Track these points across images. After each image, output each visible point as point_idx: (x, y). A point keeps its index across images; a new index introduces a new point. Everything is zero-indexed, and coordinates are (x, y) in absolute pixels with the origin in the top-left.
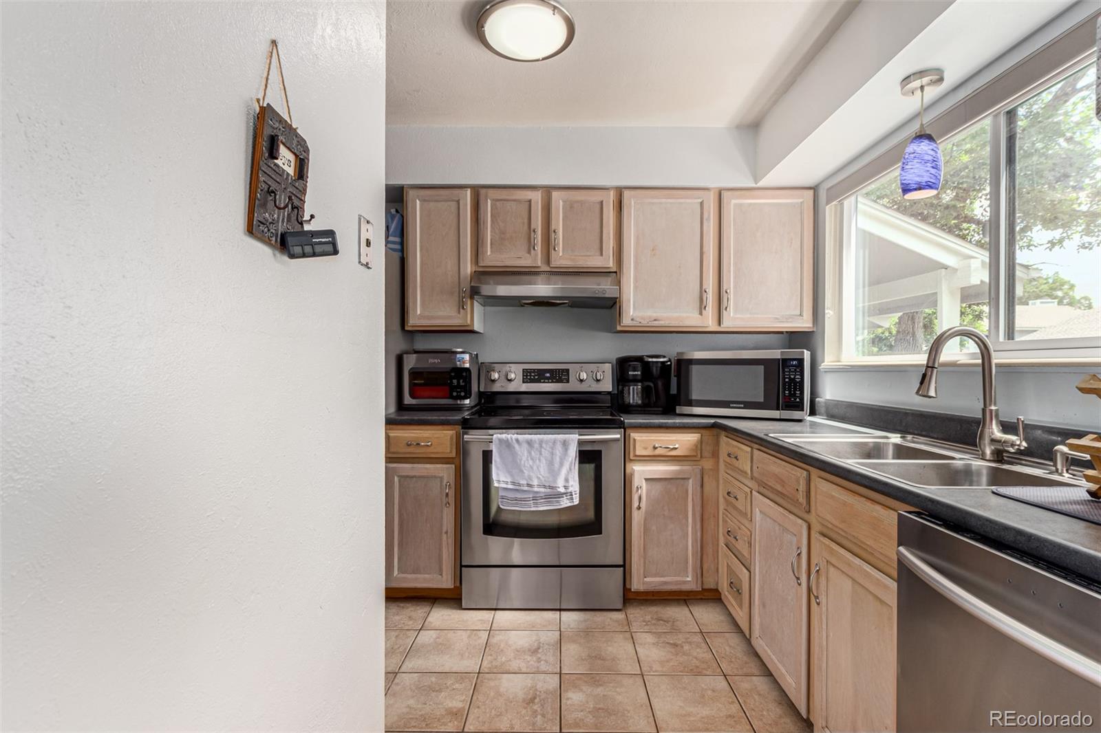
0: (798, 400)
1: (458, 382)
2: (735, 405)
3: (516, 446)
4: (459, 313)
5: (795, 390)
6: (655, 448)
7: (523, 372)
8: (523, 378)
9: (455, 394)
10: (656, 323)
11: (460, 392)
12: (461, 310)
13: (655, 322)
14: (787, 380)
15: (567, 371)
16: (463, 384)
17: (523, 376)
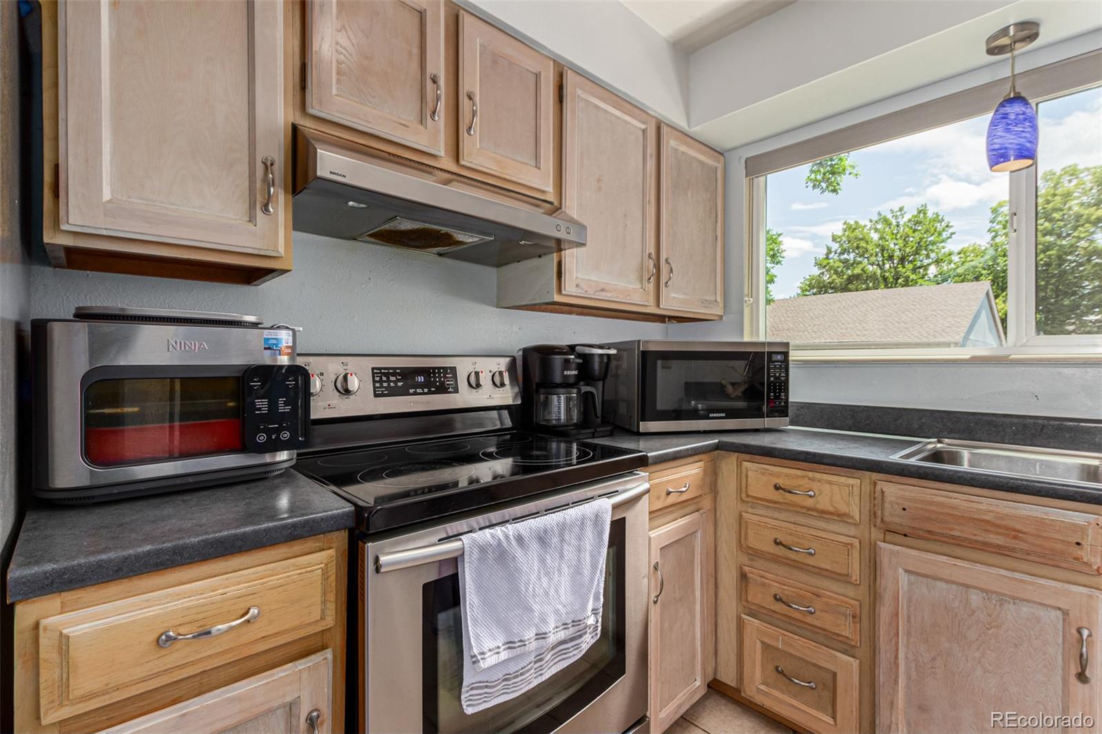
0: (783, 404)
1: (273, 405)
2: (715, 415)
3: (518, 552)
4: (252, 219)
5: (780, 392)
6: (669, 493)
7: (373, 374)
8: (375, 387)
9: (262, 438)
10: (603, 295)
11: (278, 431)
12: (259, 213)
13: (603, 293)
14: (772, 379)
15: (453, 370)
16: (288, 409)
17: (374, 382)
